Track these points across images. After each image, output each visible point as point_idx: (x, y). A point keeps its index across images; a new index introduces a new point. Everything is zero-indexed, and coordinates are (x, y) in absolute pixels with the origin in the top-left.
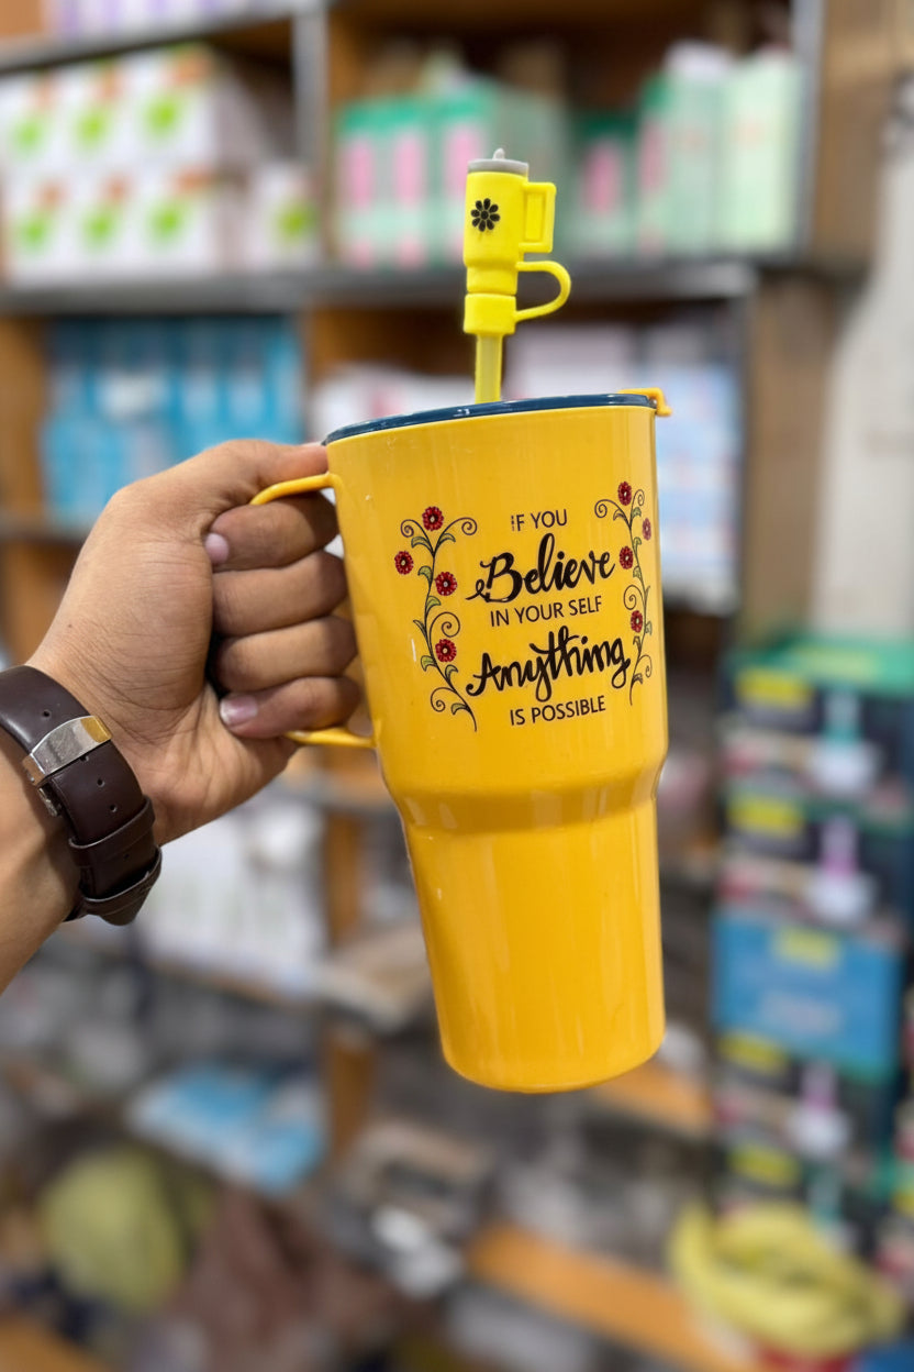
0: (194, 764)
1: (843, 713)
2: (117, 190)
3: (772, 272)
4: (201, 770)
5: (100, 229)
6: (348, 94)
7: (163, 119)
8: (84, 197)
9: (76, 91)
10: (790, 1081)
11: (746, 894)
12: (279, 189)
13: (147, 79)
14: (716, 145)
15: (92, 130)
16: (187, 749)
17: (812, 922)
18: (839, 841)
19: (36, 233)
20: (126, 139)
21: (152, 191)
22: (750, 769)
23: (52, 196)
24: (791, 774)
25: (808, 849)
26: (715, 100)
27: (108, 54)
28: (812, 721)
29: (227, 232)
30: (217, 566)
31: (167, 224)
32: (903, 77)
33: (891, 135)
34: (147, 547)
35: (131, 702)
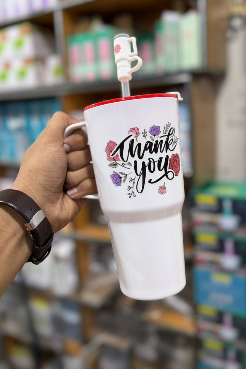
0: (64, 207)
1: (227, 205)
2: (7, 66)
3: (196, 75)
4: (66, 209)
5: (3, 77)
6: (70, 33)
7: (19, 44)
10: (219, 319)
11: (202, 262)
12: (53, 62)
13: (13, 33)
14: (177, 40)
16: (62, 204)
17: (222, 270)
18: (229, 245)
20: (9, 51)
21: (17, 65)
22: (201, 224)
24: (213, 225)
25: (220, 248)
26: (177, 27)
27: (2, 27)
28: (219, 209)
29: (39, 75)
30: (68, 152)
31: (22, 74)
32: (231, 17)
33: (229, 34)
34: (52, 148)
35: (48, 191)
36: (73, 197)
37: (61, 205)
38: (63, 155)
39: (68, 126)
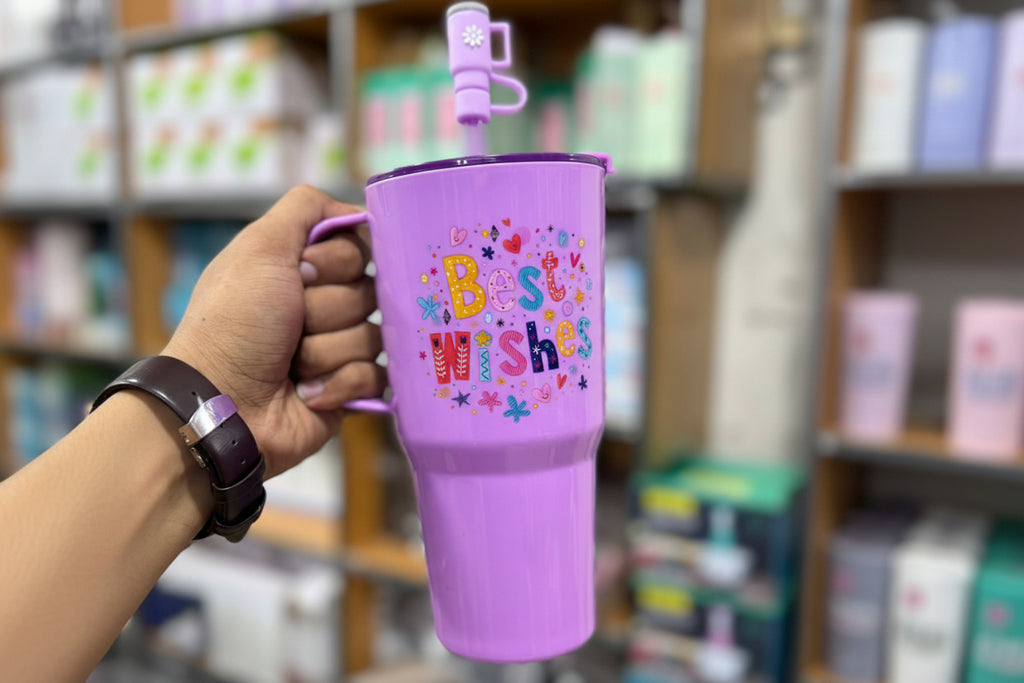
1: (722, 523)
2: (212, 132)
3: (670, 193)
4: (290, 426)
5: (200, 158)
6: (370, 64)
7: (243, 82)
8: (189, 136)
9: (185, 65)
11: (650, 658)
12: (326, 133)
13: (233, 56)
14: (628, 100)
15: (195, 90)
16: (280, 411)
18: (721, 621)
19: (157, 161)
20: (218, 96)
21: (236, 132)
22: (653, 562)
23: (167, 136)
24: (683, 567)
25: (697, 627)
26: (629, 68)
27: (204, 39)
28: (700, 529)
29: (289, 163)
30: (307, 284)
31: (245, 156)
32: (772, 51)
33: (764, 93)
34: (266, 268)
35: (245, 375)
36: (312, 403)
37: (277, 413)
38: (293, 290)
39: (323, 218)
